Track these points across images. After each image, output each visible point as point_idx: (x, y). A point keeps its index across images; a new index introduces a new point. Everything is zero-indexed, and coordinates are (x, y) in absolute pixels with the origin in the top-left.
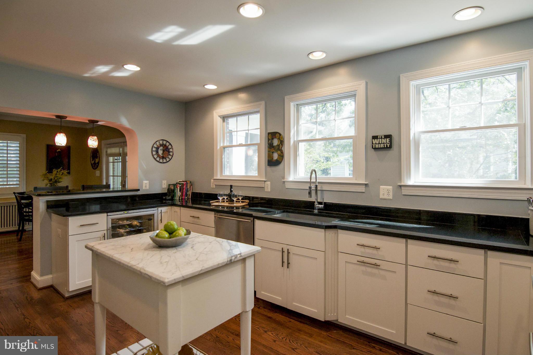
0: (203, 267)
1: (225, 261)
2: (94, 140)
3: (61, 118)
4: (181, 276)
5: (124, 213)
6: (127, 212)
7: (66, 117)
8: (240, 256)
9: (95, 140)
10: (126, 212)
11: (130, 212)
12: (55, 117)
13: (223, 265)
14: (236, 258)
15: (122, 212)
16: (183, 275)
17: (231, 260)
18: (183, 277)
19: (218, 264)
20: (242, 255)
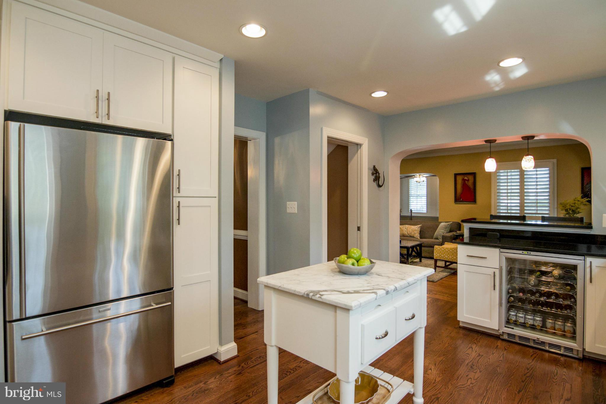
0: (283, 285)
1: (301, 291)
2: (526, 161)
3: (490, 143)
4: (266, 281)
5: (523, 253)
6: (528, 253)
7: (495, 140)
8: (319, 297)
9: (528, 161)
10: (525, 252)
11: (532, 253)
12: (484, 143)
13: (300, 295)
14: (314, 296)
15: (521, 252)
16: (268, 282)
17: (308, 295)
18: (267, 283)
19: (295, 291)
20: (322, 297)
